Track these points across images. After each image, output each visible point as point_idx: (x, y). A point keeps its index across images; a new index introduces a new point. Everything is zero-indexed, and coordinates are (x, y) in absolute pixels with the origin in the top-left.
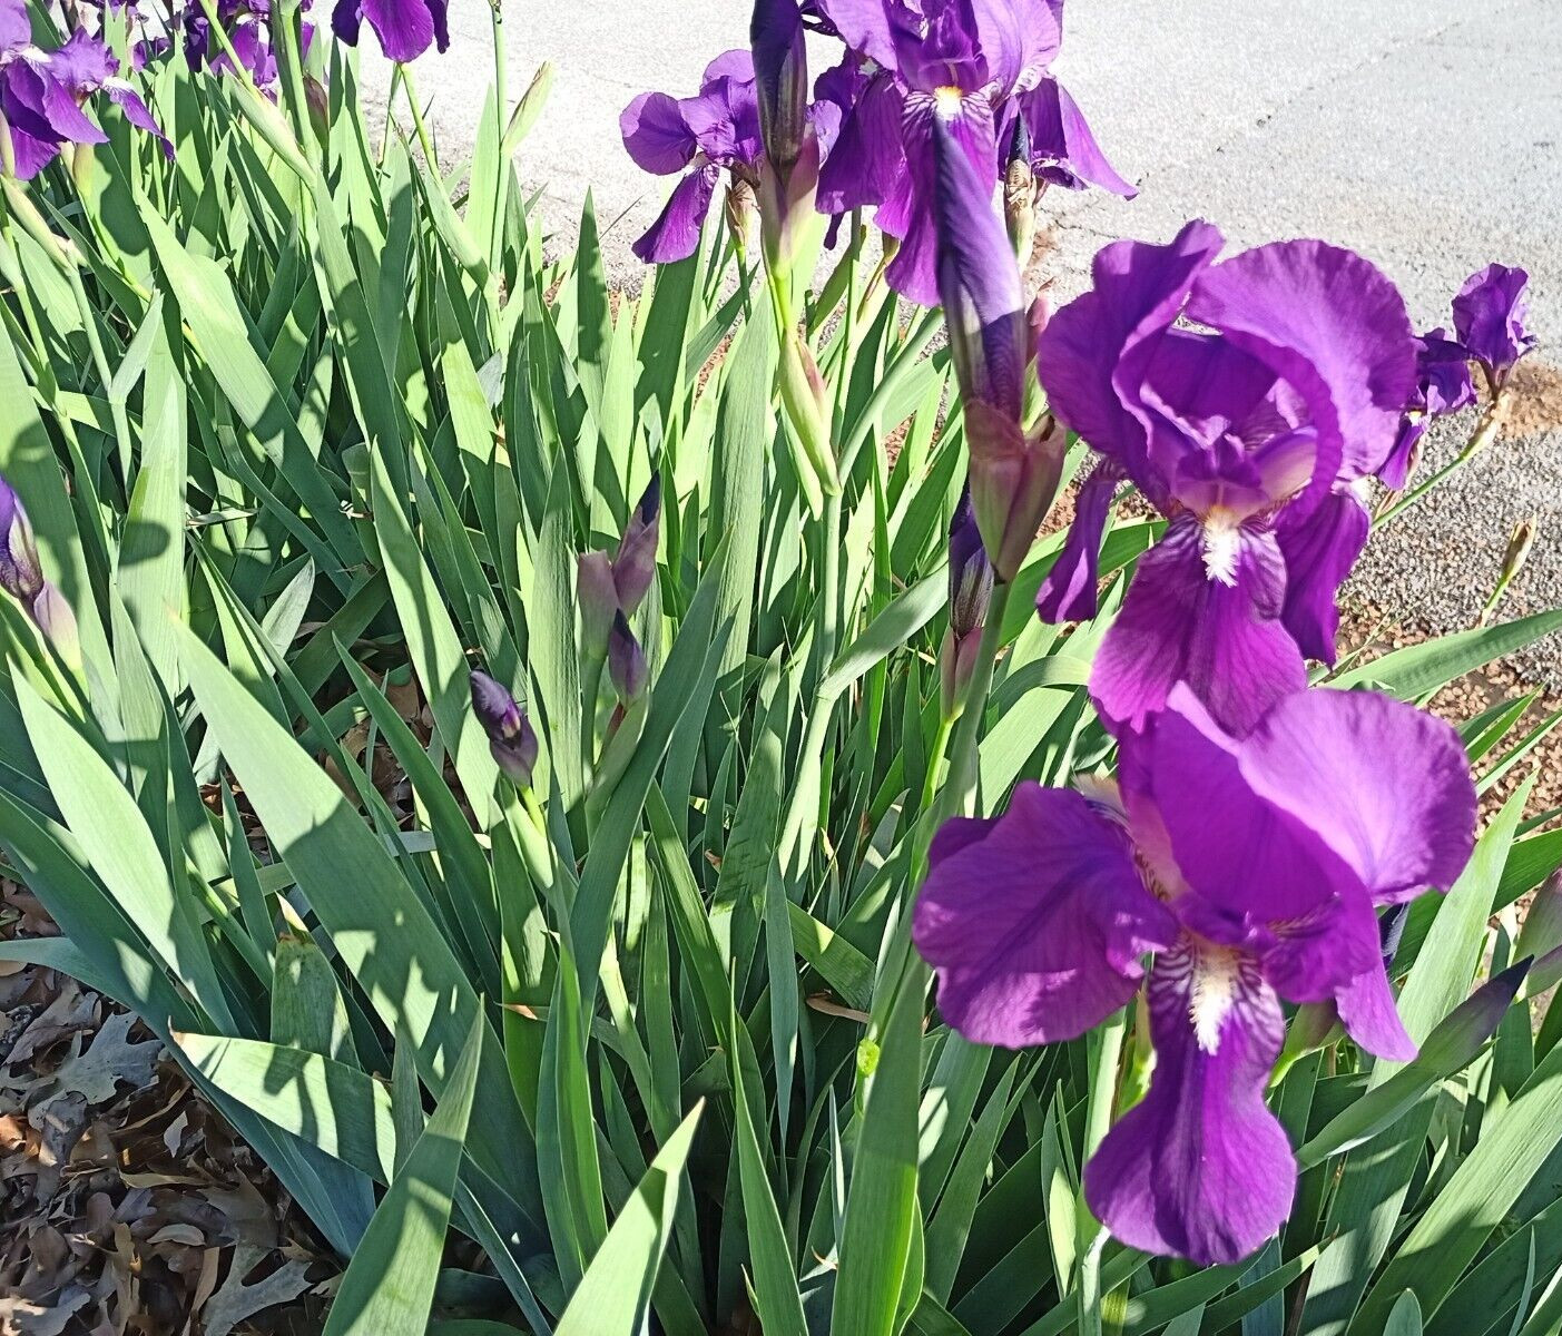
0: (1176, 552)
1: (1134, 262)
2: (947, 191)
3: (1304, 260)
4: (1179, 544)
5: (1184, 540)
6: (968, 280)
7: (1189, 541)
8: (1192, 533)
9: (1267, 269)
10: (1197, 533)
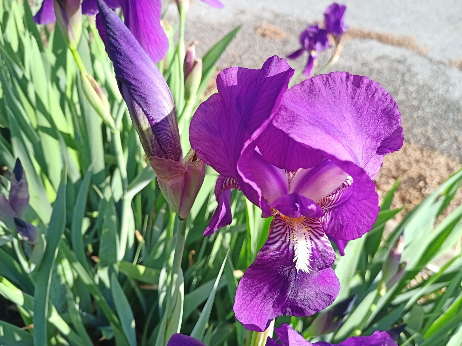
0: (277, 253)
1: (240, 80)
2: (116, 48)
3: (338, 84)
4: (278, 248)
5: (281, 246)
6: (137, 98)
7: (284, 246)
8: (285, 241)
9: (317, 90)
10: (288, 241)
